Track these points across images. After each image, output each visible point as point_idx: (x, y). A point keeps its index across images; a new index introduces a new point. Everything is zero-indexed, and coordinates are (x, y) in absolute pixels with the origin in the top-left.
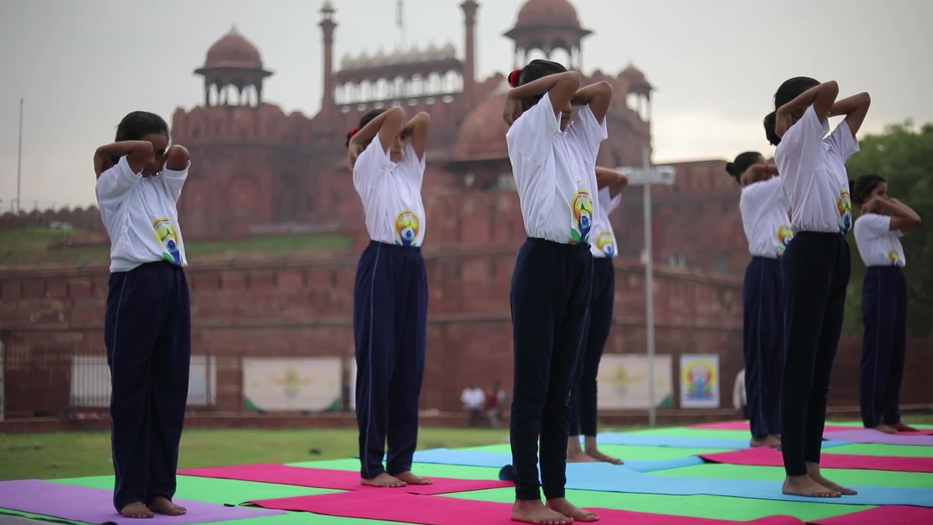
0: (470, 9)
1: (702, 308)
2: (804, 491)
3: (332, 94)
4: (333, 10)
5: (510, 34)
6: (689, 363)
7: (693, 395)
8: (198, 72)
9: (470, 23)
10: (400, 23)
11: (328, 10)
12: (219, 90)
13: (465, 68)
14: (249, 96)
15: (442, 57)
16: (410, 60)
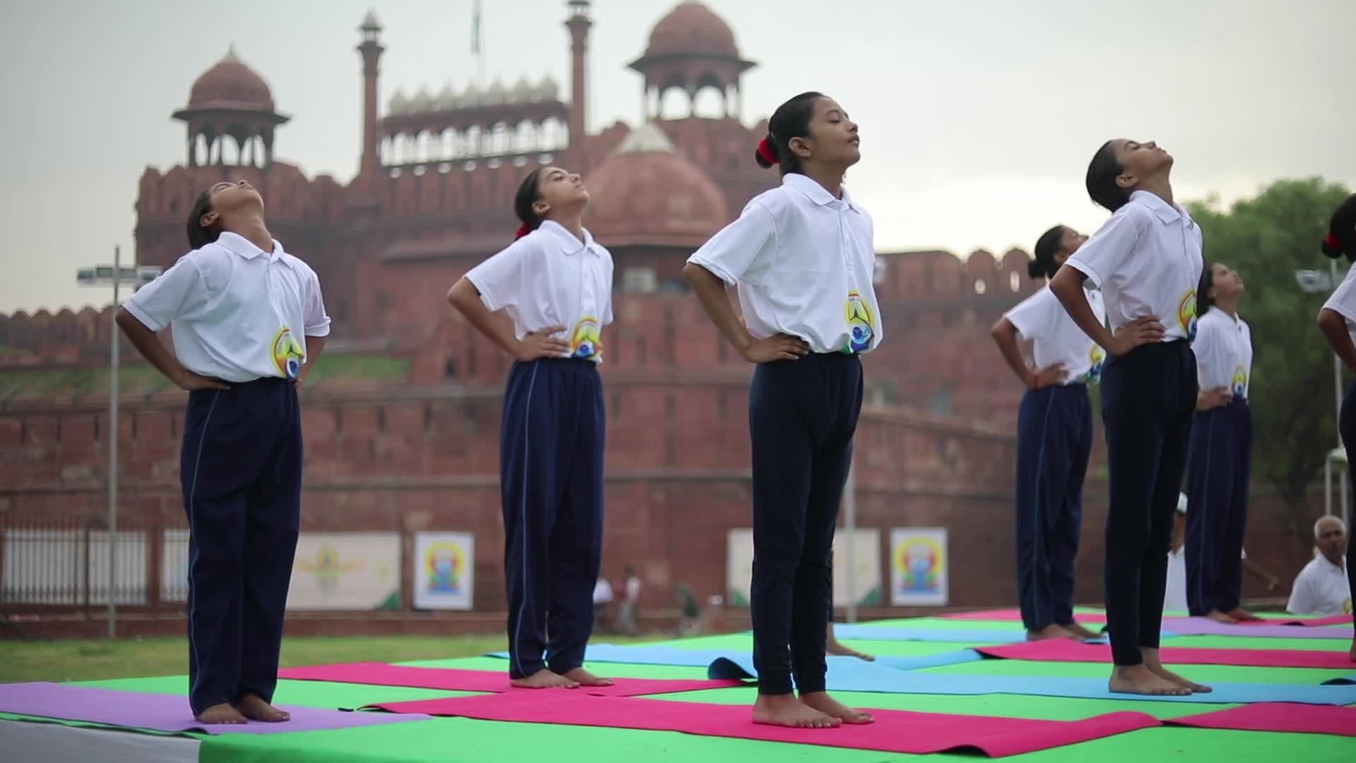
0: (579, 28)
1: (914, 464)
2: (1141, 687)
3: (377, 152)
4: (379, 25)
5: (637, 66)
6: (903, 541)
7: (910, 587)
8: (178, 115)
9: (579, 48)
10: (476, 48)
11: (370, 27)
12: (209, 144)
13: (572, 113)
14: (254, 152)
15: (536, 99)
16: (491, 102)
